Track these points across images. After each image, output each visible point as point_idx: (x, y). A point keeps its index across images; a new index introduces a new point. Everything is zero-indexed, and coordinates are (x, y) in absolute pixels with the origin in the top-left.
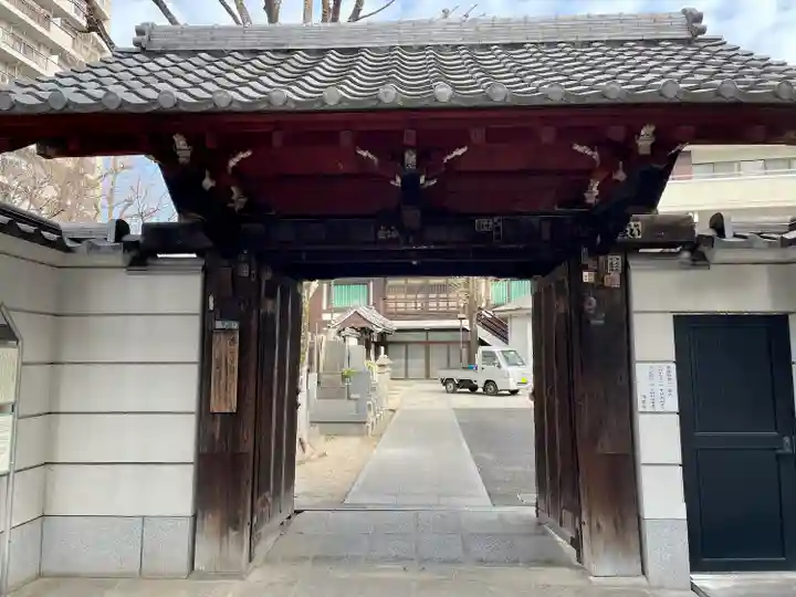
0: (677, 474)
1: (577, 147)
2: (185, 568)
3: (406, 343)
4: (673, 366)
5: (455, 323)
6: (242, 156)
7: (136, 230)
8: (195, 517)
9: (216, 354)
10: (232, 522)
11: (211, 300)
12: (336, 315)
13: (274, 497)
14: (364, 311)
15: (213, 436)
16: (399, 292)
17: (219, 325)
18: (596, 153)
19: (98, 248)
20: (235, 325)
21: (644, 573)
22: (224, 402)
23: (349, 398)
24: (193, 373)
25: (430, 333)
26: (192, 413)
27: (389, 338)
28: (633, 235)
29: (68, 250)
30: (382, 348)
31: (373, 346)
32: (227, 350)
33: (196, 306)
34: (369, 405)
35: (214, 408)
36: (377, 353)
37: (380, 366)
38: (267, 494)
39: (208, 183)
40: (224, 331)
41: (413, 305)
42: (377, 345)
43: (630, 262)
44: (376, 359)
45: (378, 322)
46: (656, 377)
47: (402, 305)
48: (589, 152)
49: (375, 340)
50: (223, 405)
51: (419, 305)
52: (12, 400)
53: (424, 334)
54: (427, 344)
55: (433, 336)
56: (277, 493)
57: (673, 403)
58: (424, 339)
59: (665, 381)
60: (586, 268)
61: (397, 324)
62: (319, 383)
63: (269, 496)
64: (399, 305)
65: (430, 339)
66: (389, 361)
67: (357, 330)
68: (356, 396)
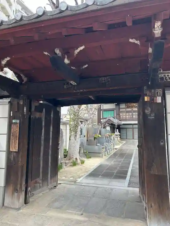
1: (131, 40)
3: (126, 128)
9: (12, 131)
11: (12, 112)
12: (104, 120)
13: (43, 180)
14: (112, 119)
15: (11, 159)
16: (124, 113)
17: (14, 121)
18: (138, 41)
20: (18, 121)
23: (96, 145)
25: (134, 125)
26: (5, 151)
27: (120, 127)
28: (167, 80)
32: (15, 130)
35: (11, 150)
37: (116, 135)
40: (15, 123)
41: (128, 117)
43: (166, 92)
45: (116, 122)
47: (125, 117)
48: (136, 42)
49: (116, 127)
50: (14, 149)
51: (130, 116)
53: (132, 125)
54: (133, 128)
60: (146, 95)
61: (123, 122)
62: (87, 140)
63: (39, 180)
64: (124, 117)
65: (134, 127)
66: (119, 134)
67: (110, 124)
68: (99, 144)
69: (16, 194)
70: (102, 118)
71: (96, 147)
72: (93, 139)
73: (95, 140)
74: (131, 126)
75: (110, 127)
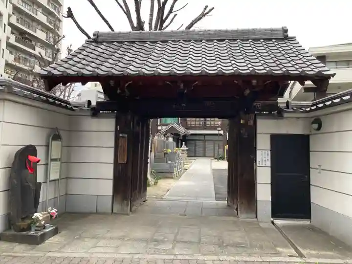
0: (269, 187)
2: (110, 211)
3: (195, 140)
4: (269, 152)
5: (216, 132)
6: (129, 83)
7: (94, 103)
8: (113, 196)
9: (120, 145)
10: (125, 198)
11: (118, 127)
12: (164, 127)
13: (139, 192)
14: (176, 126)
15: (119, 171)
17: (121, 135)
19: (83, 109)
20: (126, 135)
21: (256, 217)
22: (123, 160)
23: (167, 163)
24: (112, 151)
25: (206, 136)
26: (112, 163)
27: (187, 138)
29: (74, 110)
30: (184, 143)
31: (180, 141)
32: (124, 143)
33: (113, 129)
34: (175, 166)
35: (119, 162)
36: (182, 145)
37: (182, 150)
38: (136, 191)
39: (118, 91)
40: (123, 137)
41: (199, 123)
42: (182, 141)
43: (257, 117)
44: (181, 147)
45: (182, 130)
46: (264, 155)
47: (194, 123)
49: (181, 139)
51: (201, 123)
52: (60, 157)
53: (203, 136)
54: (205, 141)
55: (207, 138)
56: (140, 192)
57: (269, 164)
58: (203, 139)
59: (266, 157)
60: (242, 119)
61: (192, 132)
62: (155, 156)
63: (137, 192)
64: (192, 123)
65: (206, 139)
66: (186, 148)
67: (173, 134)
68: (170, 162)
69: (125, 202)
70: (159, 124)
71: (167, 166)
72: (163, 154)
73: (165, 156)
74: (202, 138)
75: (173, 138)
